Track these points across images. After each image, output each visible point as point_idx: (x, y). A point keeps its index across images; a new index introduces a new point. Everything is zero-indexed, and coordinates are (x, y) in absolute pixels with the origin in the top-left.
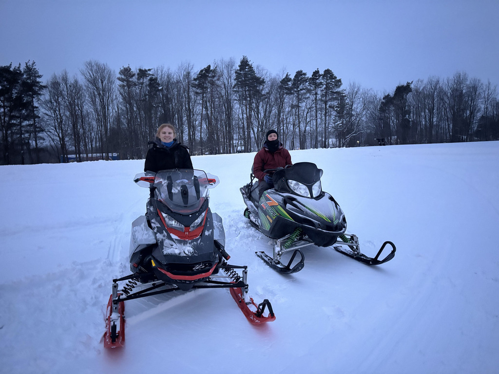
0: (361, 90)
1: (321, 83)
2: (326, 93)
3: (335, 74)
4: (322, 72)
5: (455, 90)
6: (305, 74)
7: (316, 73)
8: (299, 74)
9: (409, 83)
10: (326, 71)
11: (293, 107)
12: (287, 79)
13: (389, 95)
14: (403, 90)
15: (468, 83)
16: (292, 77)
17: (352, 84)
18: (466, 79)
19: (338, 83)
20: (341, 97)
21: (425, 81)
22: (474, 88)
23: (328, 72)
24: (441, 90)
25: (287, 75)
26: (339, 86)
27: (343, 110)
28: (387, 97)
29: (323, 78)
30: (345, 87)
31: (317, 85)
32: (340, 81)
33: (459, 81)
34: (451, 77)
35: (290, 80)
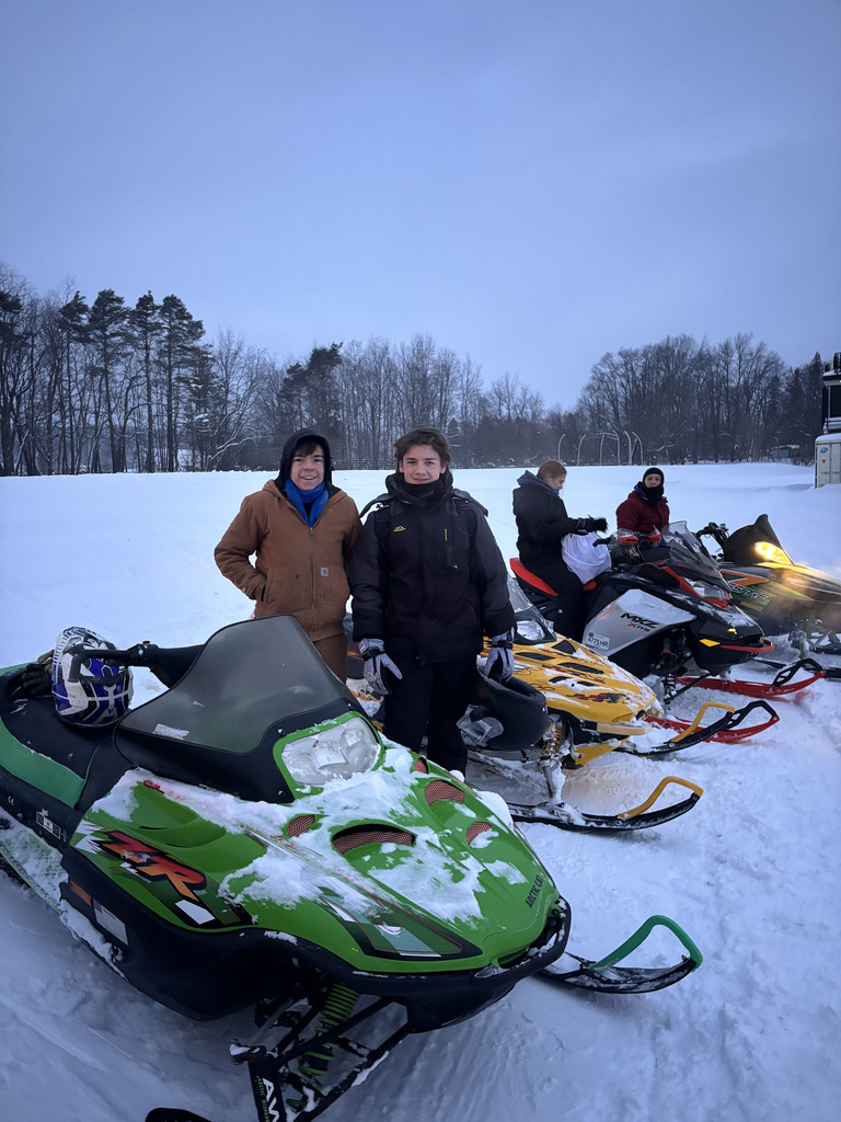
0: (245, 350)
1: (158, 326)
2: (169, 347)
3: (190, 309)
4: (158, 301)
5: (413, 368)
6: (120, 300)
7: (146, 301)
8: (106, 298)
9: (336, 346)
10: (167, 299)
11: (92, 371)
12: (75, 307)
13: (298, 365)
14: (324, 359)
15: (436, 357)
16: (90, 302)
17: (225, 335)
18: (430, 350)
19: (196, 329)
20: (201, 360)
21: (364, 346)
22: (445, 369)
23: (172, 303)
24: (391, 368)
25: (77, 297)
26: (198, 337)
27: (207, 389)
28: (294, 369)
29: (162, 315)
30: (209, 340)
31: (149, 329)
32: (199, 325)
33: (421, 351)
34: (408, 344)
35: (84, 309)
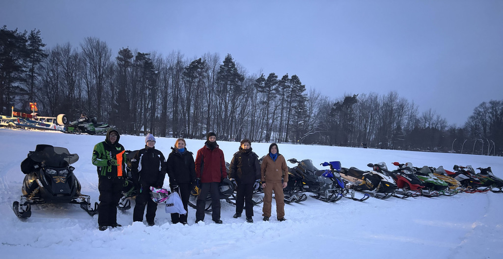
0: (320, 97)
1: (289, 87)
2: (291, 95)
3: (301, 81)
4: (290, 77)
5: (386, 105)
6: (276, 77)
7: (285, 77)
8: (272, 76)
9: (355, 95)
10: (293, 76)
11: (263, 103)
12: (261, 79)
13: (338, 103)
14: (350, 100)
15: (398, 101)
16: (266, 78)
17: (313, 90)
18: (396, 98)
19: (302, 88)
20: (302, 100)
21: (367, 96)
22: (401, 107)
23: (295, 78)
24: (377, 105)
25: (262, 75)
26: (302, 91)
27: (301, 112)
28: (337, 104)
29: (291, 82)
30: (306, 93)
31: (285, 87)
32: (304, 86)
33: (392, 98)
34: (386, 95)
35: (264, 80)
